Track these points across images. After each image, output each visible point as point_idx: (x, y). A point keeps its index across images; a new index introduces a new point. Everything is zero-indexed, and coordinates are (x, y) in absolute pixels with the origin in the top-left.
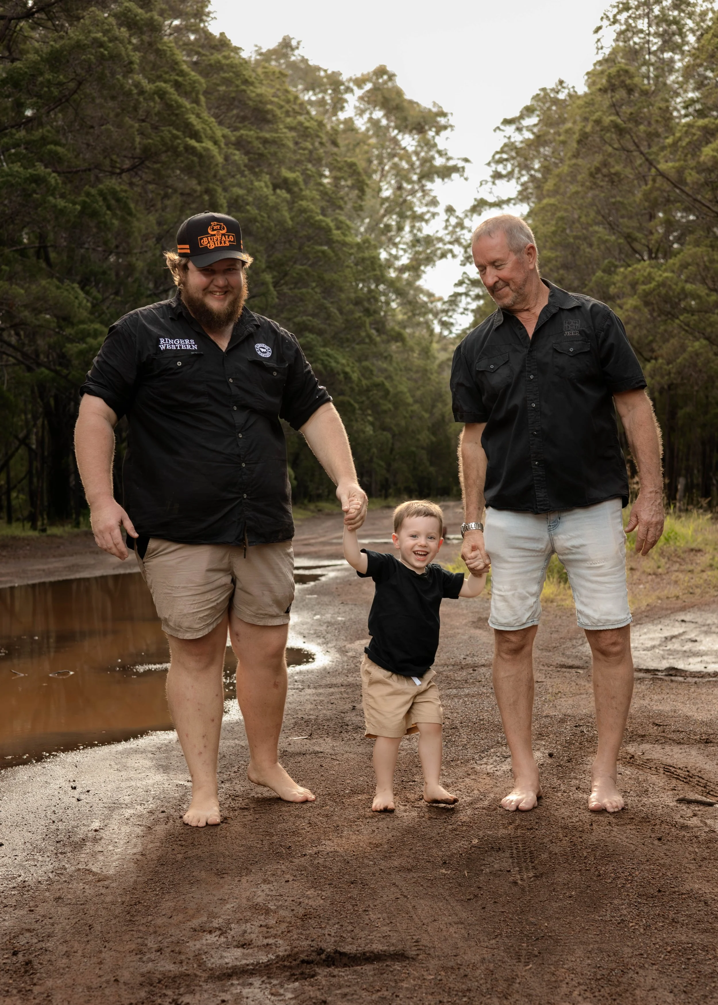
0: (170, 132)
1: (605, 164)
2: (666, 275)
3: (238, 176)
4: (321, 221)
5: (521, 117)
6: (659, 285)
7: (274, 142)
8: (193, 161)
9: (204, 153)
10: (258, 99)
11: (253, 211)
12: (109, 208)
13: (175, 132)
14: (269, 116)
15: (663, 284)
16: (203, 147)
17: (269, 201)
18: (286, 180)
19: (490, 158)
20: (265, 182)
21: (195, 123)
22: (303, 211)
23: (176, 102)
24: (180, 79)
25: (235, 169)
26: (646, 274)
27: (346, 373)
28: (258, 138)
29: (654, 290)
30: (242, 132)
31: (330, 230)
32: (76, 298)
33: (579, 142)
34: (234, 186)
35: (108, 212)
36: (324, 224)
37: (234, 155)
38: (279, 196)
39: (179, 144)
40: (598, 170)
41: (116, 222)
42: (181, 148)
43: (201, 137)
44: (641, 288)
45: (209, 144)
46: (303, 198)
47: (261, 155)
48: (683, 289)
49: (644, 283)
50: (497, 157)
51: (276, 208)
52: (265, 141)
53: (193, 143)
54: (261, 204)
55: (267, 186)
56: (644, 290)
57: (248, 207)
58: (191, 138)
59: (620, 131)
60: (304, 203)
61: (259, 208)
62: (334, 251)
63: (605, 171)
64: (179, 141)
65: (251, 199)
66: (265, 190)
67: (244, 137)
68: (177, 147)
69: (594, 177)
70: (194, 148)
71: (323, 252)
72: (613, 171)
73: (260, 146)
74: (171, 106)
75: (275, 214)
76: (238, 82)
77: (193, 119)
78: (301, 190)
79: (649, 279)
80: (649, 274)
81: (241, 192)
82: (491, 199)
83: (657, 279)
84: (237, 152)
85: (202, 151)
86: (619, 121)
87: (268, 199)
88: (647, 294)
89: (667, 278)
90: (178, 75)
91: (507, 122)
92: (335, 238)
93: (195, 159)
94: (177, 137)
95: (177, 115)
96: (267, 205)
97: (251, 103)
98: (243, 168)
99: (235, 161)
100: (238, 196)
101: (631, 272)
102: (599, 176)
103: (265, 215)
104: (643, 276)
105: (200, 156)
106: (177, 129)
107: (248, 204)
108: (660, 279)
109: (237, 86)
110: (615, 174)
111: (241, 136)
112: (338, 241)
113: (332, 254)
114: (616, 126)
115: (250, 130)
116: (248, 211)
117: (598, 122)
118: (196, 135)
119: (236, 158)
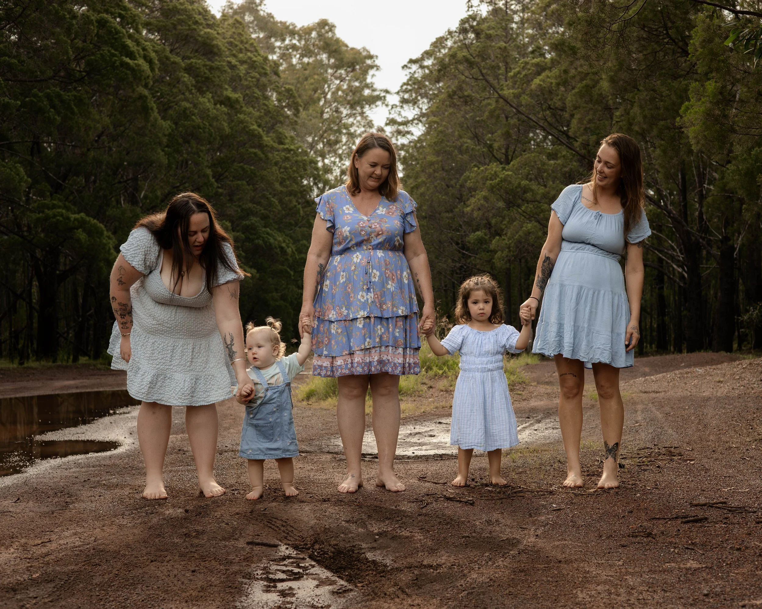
0: (109, 51)
1: (460, 88)
2: (507, 173)
3: (187, 94)
4: (254, 130)
5: (422, 59)
6: (501, 181)
7: (218, 68)
8: (126, 74)
9: (136, 68)
10: (206, 36)
11: (197, 120)
12: (53, 106)
13: (113, 51)
14: (215, 50)
15: (504, 180)
16: (135, 64)
17: (210, 113)
18: (229, 99)
19: (399, 88)
20: (209, 99)
21: (130, 45)
22: (242, 122)
23: (115, 29)
24: (122, 12)
25: (185, 89)
26: (493, 172)
27: (282, 248)
28: (205, 65)
29: (498, 184)
30: (192, 60)
31: (260, 137)
32: (18, 175)
34: (183, 101)
35: (52, 110)
36: (256, 132)
37: (185, 77)
38: (217, 110)
39: (116, 60)
40: (454, 93)
41: (58, 119)
42: (118, 63)
43: (135, 56)
44: (489, 183)
45: (141, 61)
46: (241, 113)
47: (207, 78)
48: (519, 184)
49: (491, 179)
50: (405, 87)
51: (216, 118)
52: (211, 69)
53: (128, 60)
54: (204, 114)
55: (209, 101)
56: (491, 184)
57: (193, 117)
58: (126, 57)
59: (471, 64)
60: (242, 116)
61: (202, 118)
62: (264, 154)
63: (460, 94)
64: (116, 58)
65: (196, 111)
66: (208, 104)
67: (193, 64)
68: (115, 63)
69: (452, 98)
70: (127, 64)
71: (255, 154)
72: (466, 93)
73: (207, 71)
74: (111, 32)
75: (215, 124)
76: (190, 23)
77: (129, 42)
78: (242, 107)
79: (495, 176)
80: (495, 172)
81: (187, 105)
82: (399, 119)
83: (500, 176)
84: (186, 75)
85: (134, 66)
86: (469, 56)
87: (209, 111)
88: (492, 187)
89: (508, 175)
90: (121, 9)
91: (412, 61)
92: (265, 143)
93: (128, 72)
94: (114, 55)
95: (116, 39)
96: (208, 116)
97: (200, 39)
98: (190, 88)
99: (184, 81)
100: (186, 109)
101: (482, 170)
102: (456, 97)
103: (207, 124)
104: (491, 173)
105: (133, 70)
106: (116, 50)
107: (193, 115)
108: (503, 176)
109: (189, 26)
110: (468, 96)
111: (191, 64)
112: (266, 145)
113: (262, 156)
114: (467, 60)
115: (200, 59)
116: (193, 120)
117: (453, 56)
118: (131, 55)
119: (186, 79)
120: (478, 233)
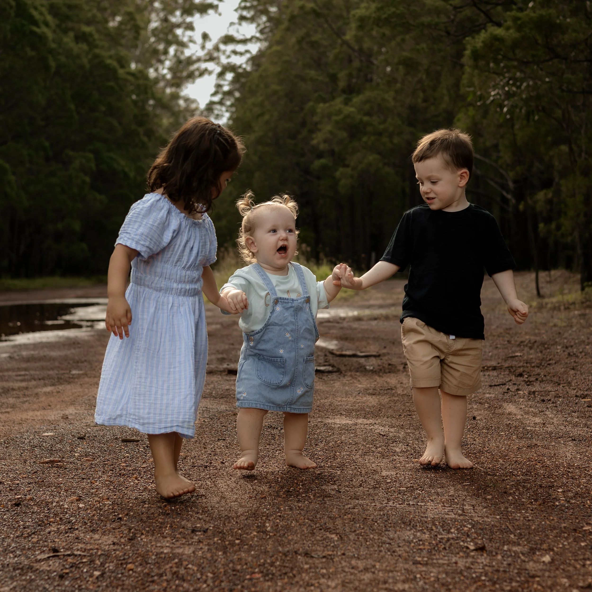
0: (21, 22)
1: (308, 35)
2: (351, 110)
4: (110, 64)
6: (345, 117)
8: (35, 40)
9: (42, 35)
15: (348, 116)
16: (41, 31)
17: (73, 52)
18: (84, 34)
20: (71, 38)
21: (35, 14)
22: (96, 56)
29: (343, 120)
31: (116, 70)
33: (290, 20)
36: (112, 66)
39: (26, 30)
40: (303, 38)
42: (27, 32)
43: (39, 24)
44: (334, 118)
46: (96, 47)
47: (68, 18)
49: (336, 115)
51: (78, 57)
52: (70, 7)
54: (68, 54)
55: (72, 41)
57: (60, 57)
58: (33, 25)
59: (318, 15)
60: (97, 51)
61: (67, 57)
62: (119, 86)
63: (308, 39)
64: (26, 28)
65: (61, 51)
66: (71, 43)
68: (25, 32)
69: (301, 43)
70: (35, 32)
71: (111, 87)
72: (313, 39)
73: (67, 10)
75: (77, 61)
77: (33, 12)
78: (94, 40)
79: (339, 112)
80: (340, 109)
81: (54, 45)
83: (345, 112)
84: (50, 16)
85: (40, 34)
86: (316, 8)
87: (72, 50)
88: (337, 122)
89: (352, 112)
92: (120, 76)
96: (72, 55)
100: (52, 49)
102: (304, 42)
103: (71, 62)
104: (335, 110)
105: (40, 37)
106: (24, 20)
107: (59, 54)
108: (347, 113)
110: (315, 42)
114: (314, 11)
117: (302, 8)
120: (323, 161)
